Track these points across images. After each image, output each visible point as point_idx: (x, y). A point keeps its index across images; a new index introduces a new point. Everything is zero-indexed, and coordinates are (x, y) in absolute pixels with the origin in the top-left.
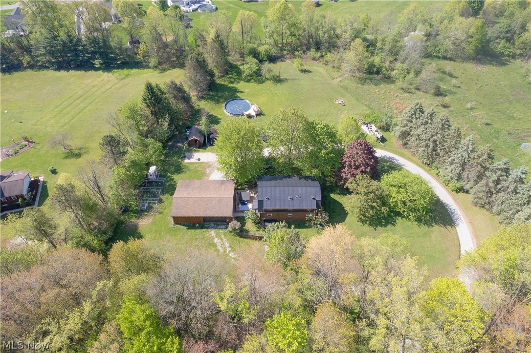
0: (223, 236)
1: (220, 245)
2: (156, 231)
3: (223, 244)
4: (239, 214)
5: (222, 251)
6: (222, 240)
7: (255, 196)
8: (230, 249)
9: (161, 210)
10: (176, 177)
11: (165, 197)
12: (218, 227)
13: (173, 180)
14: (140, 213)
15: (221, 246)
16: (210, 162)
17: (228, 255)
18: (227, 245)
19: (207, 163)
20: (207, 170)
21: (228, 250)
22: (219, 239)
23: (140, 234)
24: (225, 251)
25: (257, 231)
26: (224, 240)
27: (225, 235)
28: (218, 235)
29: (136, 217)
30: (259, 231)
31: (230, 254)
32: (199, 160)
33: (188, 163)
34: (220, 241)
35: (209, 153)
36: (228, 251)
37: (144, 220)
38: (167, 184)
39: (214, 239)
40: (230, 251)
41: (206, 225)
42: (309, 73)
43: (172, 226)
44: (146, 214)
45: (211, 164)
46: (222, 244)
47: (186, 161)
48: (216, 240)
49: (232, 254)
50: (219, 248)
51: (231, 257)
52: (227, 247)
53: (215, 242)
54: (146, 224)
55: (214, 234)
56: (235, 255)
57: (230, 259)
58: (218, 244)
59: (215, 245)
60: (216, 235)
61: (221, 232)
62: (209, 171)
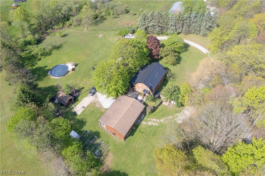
0: (149, 119)
6: (151, 121)
8: (158, 120)
12: (142, 118)
15: (155, 123)
16: (92, 101)
17: (161, 122)
18: (155, 120)
19: (91, 103)
20: (97, 106)
22: (149, 122)
24: (159, 123)
26: (151, 120)
27: (149, 118)
28: (147, 121)
31: (161, 121)
34: (150, 122)
35: (84, 99)
36: (159, 121)
39: (148, 124)
40: (160, 120)
41: (137, 124)
42: (68, 36)
43: (125, 142)
45: (93, 102)
46: (153, 122)
49: (162, 121)
50: (155, 124)
51: (163, 122)
52: (156, 121)
53: (150, 124)
54: (112, 158)
55: (145, 123)
56: (163, 119)
57: (164, 123)
58: (152, 124)
59: (152, 126)
60: (146, 122)
61: (146, 119)
62: (98, 105)
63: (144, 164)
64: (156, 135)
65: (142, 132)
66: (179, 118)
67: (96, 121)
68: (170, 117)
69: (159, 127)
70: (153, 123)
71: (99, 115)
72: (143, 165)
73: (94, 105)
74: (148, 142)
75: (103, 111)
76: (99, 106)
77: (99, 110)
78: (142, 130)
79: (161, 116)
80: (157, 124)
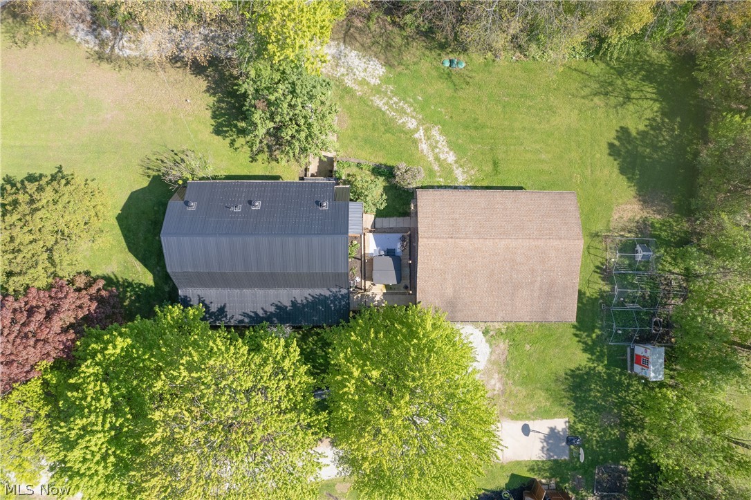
0: (436, 168)
1: (439, 145)
2: (594, 185)
3: (433, 148)
4: (401, 225)
5: (434, 133)
6: (437, 159)
7: (358, 279)
8: (416, 136)
9: (596, 243)
10: (581, 359)
11: (596, 287)
13: (588, 349)
14: (645, 235)
15: (437, 142)
17: (420, 123)
18: (424, 146)
20: (498, 385)
21: (420, 134)
22: (445, 160)
23: (628, 178)
24: (427, 130)
25: (354, 175)
26: (431, 158)
28: (446, 169)
29: (652, 225)
30: (349, 175)
31: (415, 124)
32: (526, 430)
33: (555, 416)
34: (442, 157)
36: (422, 132)
37: (630, 215)
38: (597, 331)
39: (456, 162)
40: (416, 130)
44: (629, 232)
46: (436, 147)
47: (560, 424)
48: (451, 158)
49: (412, 124)
50: (442, 139)
51: (413, 117)
52: (424, 141)
53: (451, 153)
54: (623, 206)
55: (456, 172)
56: (403, 122)
57: (414, 114)
58: (447, 149)
59: (452, 145)
60: (451, 172)
61: (440, 176)
62: (493, 382)
63: (576, 112)
64: (474, 119)
65: (495, 164)
66: (362, 74)
67: (556, 340)
68: (379, 102)
69: (443, 123)
70: (440, 147)
71: (528, 347)
72: (580, 111)
73: (502, 399)
74: (513, 130)
75: (503, 345)
76: (496, 376)
77: (507, 364)
78: (489, 168)
79: (393, 134)
80: (435, 132)
